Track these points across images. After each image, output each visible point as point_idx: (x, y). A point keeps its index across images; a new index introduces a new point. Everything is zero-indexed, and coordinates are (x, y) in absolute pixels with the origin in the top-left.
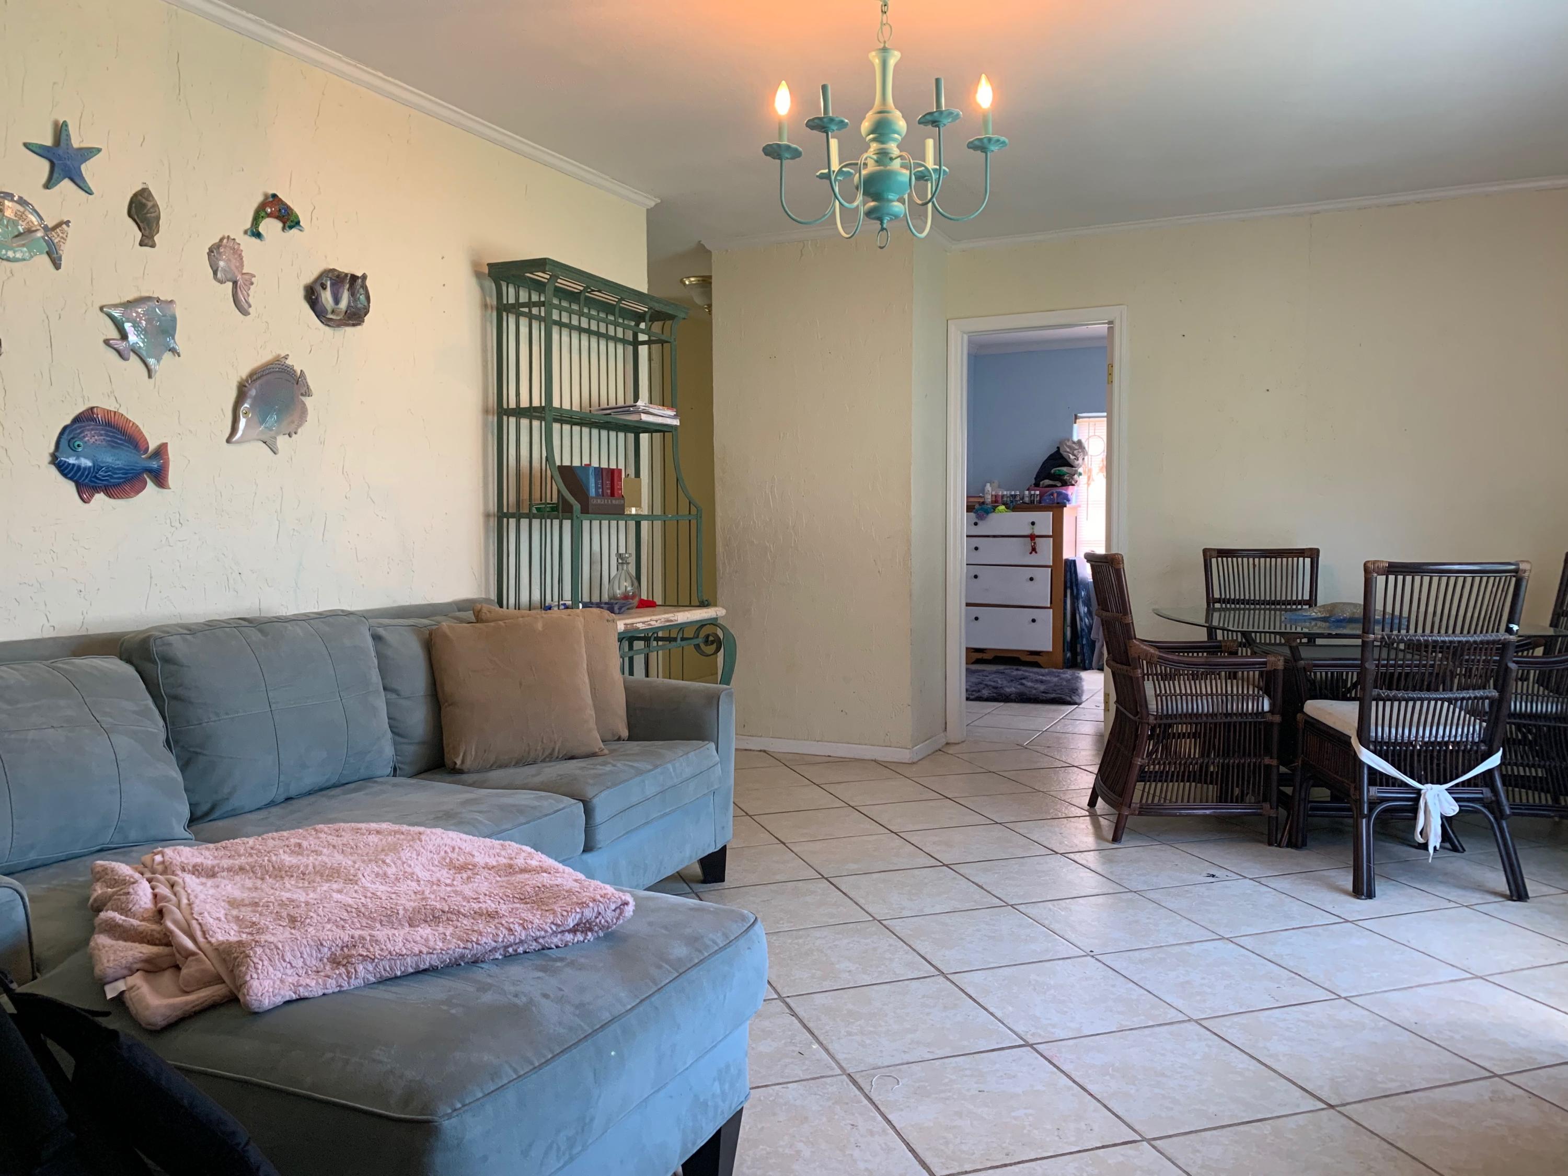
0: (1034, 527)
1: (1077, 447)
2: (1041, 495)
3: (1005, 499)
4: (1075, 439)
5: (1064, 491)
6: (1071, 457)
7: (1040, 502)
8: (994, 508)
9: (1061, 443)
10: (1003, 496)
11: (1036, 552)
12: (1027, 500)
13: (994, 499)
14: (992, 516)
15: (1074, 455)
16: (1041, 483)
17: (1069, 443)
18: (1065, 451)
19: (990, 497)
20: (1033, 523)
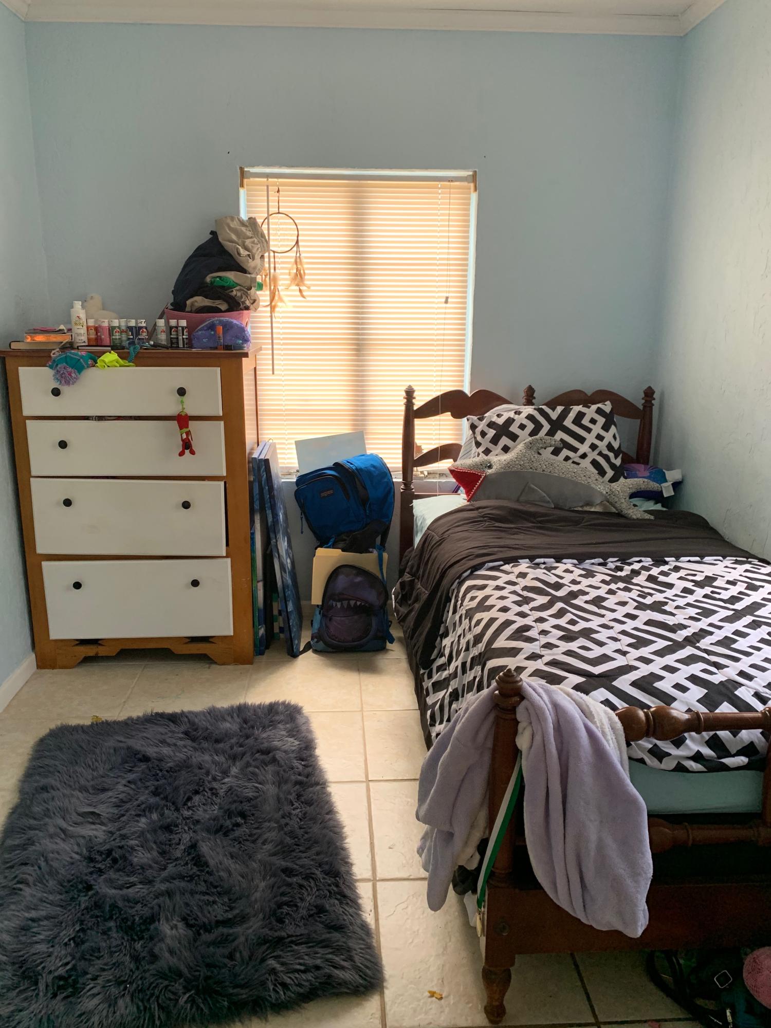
0: (185, 398)
1: (249, 234)
2: (191, 328)
3: (117, 336)
4: (244, 216)
5: (235, 321)
6: (242, 251)
7: (190, 344)
8: (94, 358)
9: (218, 222)
10: (111, 330)
11: (193, 453)
12: (163, 338)
13: (93, 336)
14: (90, 375)
15: (246, 249)
16: (189, 302)
17: (234, 224)
18: (227, 238)
19: (83, 331)
20: (182, 392)
